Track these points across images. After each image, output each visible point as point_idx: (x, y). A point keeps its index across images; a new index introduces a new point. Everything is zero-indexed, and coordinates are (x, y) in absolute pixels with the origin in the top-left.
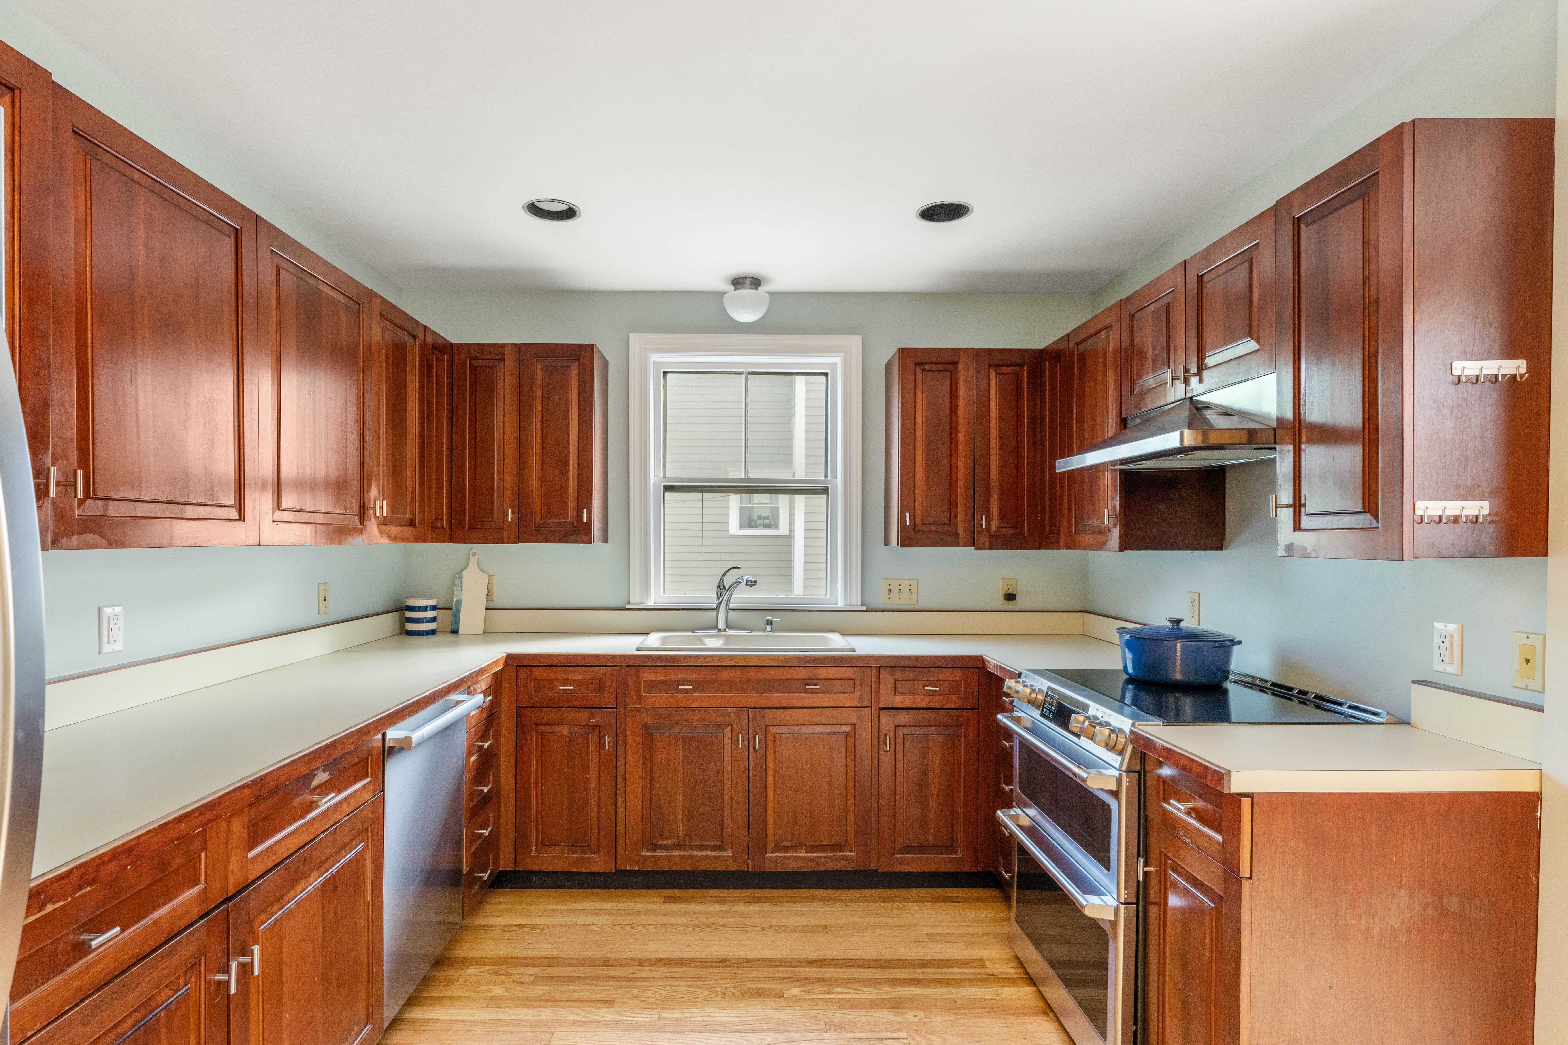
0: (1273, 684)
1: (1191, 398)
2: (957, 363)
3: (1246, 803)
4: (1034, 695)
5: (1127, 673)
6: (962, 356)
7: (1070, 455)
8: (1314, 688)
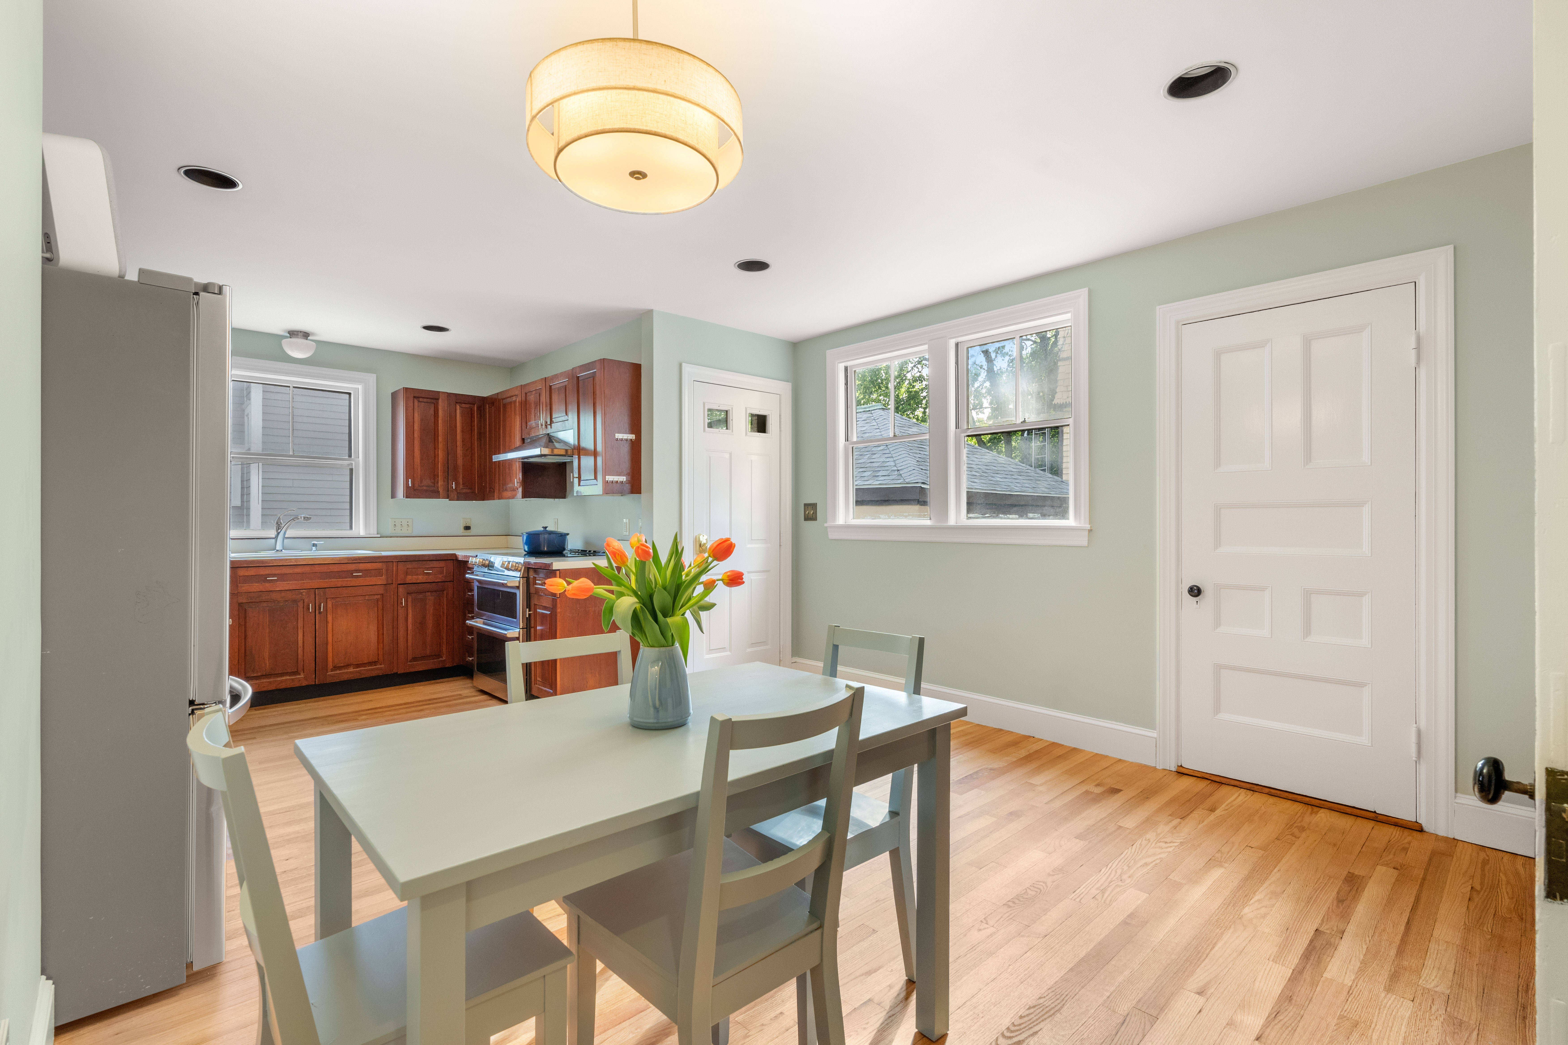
0: (582, 551)
1: (548, 434)
2: (438, 399)
3: (558, 572)
4: (484, 562)
5: (526, 551)
6: (440, 396)
7: (499, 453)
8: (593, 549)
